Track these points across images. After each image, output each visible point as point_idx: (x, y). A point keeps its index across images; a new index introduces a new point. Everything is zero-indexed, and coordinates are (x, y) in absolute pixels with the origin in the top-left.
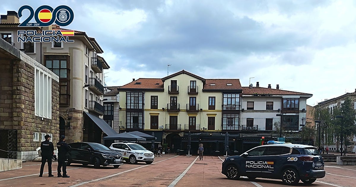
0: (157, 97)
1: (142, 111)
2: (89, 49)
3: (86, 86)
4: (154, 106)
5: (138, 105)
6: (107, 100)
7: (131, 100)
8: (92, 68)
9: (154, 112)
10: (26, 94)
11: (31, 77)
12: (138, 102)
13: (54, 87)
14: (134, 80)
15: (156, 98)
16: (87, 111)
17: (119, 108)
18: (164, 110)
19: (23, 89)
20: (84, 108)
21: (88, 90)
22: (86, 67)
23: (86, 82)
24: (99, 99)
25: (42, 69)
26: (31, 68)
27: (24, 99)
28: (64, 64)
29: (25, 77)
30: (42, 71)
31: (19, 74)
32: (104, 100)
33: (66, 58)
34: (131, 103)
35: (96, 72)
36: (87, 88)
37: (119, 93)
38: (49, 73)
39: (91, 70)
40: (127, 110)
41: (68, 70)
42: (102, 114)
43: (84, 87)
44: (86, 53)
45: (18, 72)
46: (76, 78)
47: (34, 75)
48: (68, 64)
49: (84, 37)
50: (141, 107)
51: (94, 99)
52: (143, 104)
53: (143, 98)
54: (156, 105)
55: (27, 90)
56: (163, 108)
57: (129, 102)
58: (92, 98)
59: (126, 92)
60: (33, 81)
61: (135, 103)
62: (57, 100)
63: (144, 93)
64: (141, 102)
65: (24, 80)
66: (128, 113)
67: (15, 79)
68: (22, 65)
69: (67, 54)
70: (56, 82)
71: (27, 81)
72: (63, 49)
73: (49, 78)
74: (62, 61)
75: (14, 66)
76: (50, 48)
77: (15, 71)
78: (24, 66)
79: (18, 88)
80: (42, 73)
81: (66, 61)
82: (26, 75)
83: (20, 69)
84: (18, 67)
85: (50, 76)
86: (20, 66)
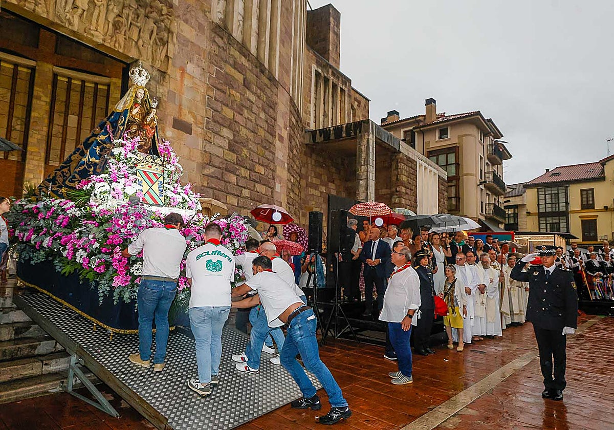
0: (592, 190)
1: (565, 214)
2: (485, 134)
3: (481, 183)
4: (588, 204)
5: (559, 206)
6: (509, 201)
7: (545, 199)
8: (489, 159)
9: (589, 214)
10: (406, 197)
11: (412, 174)
12: (558, 201)
13: (441, 187)
14: (547, 170)
15: (590, 192)
16: (483, 219)
17: (527, 213)
18: (607, 209)
19: (403, 190)
20: (479, 215)
21: (484, 189)
22: (481, 158)
23: (481, 178)
24: (498, 201)
25: (426, 163)
26: (414, 162)
27: (404, 203)
28: (452, 158)
29: (406, 174)
30: (427, 166)
31: (399, 170)
32: (505, 202)
33: (454, 150)
34: (546, 204)
35: (493, 165)
36: (482, 187)
37: (525, 191)
38: (434, 168)
39: (487, 161)
40: (541, 215)
41: (458, 165)
42: (503, 221)
43: (478, 185)
44: (481, 139)
45: (397, 168)
46: (467, 174)
47: (417, 171)
48: (457, 158)
49: (478, 118)
50: (563, 209)
51: (492, 201)
52: (567, 204)
53: (566, 194)
54: (591, 202)
55: (408, 191)
56: (605, 207)
57: (542, 202)
58: (489, 199)
59: (538, 189)
60: (415, 179)
61: (552, 203)
62: (444, 203)
63: (567, 187)
64: (562, 200)
65: (404, 178)
66: (541, 219)
67: (394, 179)
68: (402, 159)
69: (455, 145)
70: (443, 179)
71: (408, 180)
72: (450, 139)
73: (435, 174)
74: (449, 155)
75: (393, 161)
76: (434, 141)
77: (394, 167)
78: (405, 160)
79: (398, 189)
80: (426, 168)
81: (454, 154)
82: (407, 171)
83: (399, 164)
84: (397, 162)
85: (437, 172)
86: (399, 160)
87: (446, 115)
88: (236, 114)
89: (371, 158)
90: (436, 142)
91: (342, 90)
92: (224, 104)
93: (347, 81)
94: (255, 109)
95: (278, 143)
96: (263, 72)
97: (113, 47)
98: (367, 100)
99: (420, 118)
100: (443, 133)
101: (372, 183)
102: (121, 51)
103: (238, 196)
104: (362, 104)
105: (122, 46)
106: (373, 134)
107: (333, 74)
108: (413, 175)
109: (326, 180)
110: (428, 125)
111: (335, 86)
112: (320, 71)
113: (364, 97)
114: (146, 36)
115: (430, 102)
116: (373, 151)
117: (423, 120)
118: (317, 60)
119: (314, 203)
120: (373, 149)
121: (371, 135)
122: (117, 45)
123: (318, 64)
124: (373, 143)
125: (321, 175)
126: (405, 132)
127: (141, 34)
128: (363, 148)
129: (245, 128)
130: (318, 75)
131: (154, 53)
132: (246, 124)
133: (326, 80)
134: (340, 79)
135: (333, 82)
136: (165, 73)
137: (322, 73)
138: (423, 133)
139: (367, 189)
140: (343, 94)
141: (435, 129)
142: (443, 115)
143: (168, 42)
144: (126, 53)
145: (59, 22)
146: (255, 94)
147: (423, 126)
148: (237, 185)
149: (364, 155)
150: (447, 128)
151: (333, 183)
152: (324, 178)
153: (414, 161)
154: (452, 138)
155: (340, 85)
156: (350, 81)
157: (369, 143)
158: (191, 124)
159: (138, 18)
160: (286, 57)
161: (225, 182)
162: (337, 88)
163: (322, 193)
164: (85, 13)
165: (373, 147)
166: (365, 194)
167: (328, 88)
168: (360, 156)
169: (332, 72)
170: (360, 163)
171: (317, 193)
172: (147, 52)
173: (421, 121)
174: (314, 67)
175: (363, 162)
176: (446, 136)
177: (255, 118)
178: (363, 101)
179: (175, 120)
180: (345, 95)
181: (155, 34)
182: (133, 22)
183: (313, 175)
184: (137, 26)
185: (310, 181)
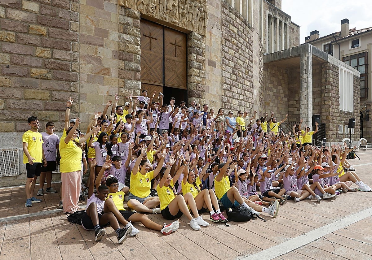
10: (333, 91)
13: (356, 83)
19: (330, 87)
25: (345, 67)
27: (331, 96)
28: (362, 61)
29: (332, 77)
30: (346, 69)
31: (327, 75)
38: (351, 70)
41: (366, 65)
45: (326, 73)
47: (339, 73)
48: (366, 61)
55: (334, 88)
60: (338, 79)
62: (358, 94)
65: (331, 80)
67: (324, 80)
68: (329, 67)
69: (365, 51)
70: (357, 77)
71: (333, 80)
72: (361, 47)
73: (351, 74)
74: (360, 59)
75: (323, 69)
76: (348, 50)
77: (323, 73)
78: (331, 67)
79: (326, 87)
80: (345, 71)
81: (364, 58)
82: (333, 75)
83: (327, 70)
84: (326, 69)
85: (352, 73)
86: (327, 68)
87: (356, 29)
88: (235, 52)
89: (310, 68)
90: (350, 50)
91: (285, 24)
92: (229, 48)
93: (288, 17)
94: (243, 47)
95: (254, 66)
96: (246, 24)
97: (182, 27)
98: (298, 27)
99: (337, 34)
100: (355, 43)
101: (311, 85)
102: (185, 28)
103: (238, 99)
104: (295, 30)
105: (186, 26)
106: (311, 53)
107: (280, 15)
108: (337, 76)
109: (277, 85)
110: (343, 39)
111: (280, 22)
112: (271, 14)
113: (296, 25)
114: (195, 17)
115: (345, 22)
116: (311, 64)
117: (339, 35)
118: (269, 7)
119: (270, 99)
120: (311, 62)
121: (310, 54)
122: (184, 25)
123: (270, 9)
124: (311, 59)
125: (274, 81)
126: (325, 46)
127: (193, 17)
128: (305, 63)
129: (240, 60)
130: (270, 17)
131: (199, 26)
132: (240, 58)
133: (275, 19)
134: (284, 17)
135: (279, 20)
136: (204, 36)
137: (273, 15)
138: (339, 45)
139: (308, 89)
140: (286, 27)
141: (349, 41)
142: (354, 30)
143: (204, 18)
144: (187, 29)
145: (161, 19)
146: (243, 39)
147: (339, 40)
148: (237, 93)
149: (305, 68)
150: (358, 39)
151: (281, 86)
152: (276, 83)
153: (338, 67)
154: (362, 46)
155: (283, 21)
156: (289, 17)
157: (309, 59)
158: (216, 62)
159: (191, 8)
160: (256, 11)
161: (232, 92)
162: (282, 23)
163: (274, 93)
164: (171, 11)
165: (311, 61)
166: (306, 92)
167: (276, 25)
168: (302, 68)
169: (279, 13)
170: (302, 72)
171: (271, 93)
172: (196, 26)
173: (337, 36)
174: (268, 12)
175: (304, 72)
176: (357, 45)
177: (244, 53)
178: (295, 28)
179: (209, 61)
180: (287, 27)
181: (199, 16)
182: (190, 11)
183: (269, 82)
184: (191, 13)
185: (267, 86)
